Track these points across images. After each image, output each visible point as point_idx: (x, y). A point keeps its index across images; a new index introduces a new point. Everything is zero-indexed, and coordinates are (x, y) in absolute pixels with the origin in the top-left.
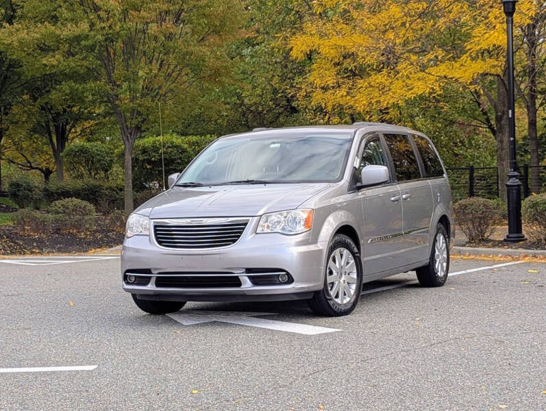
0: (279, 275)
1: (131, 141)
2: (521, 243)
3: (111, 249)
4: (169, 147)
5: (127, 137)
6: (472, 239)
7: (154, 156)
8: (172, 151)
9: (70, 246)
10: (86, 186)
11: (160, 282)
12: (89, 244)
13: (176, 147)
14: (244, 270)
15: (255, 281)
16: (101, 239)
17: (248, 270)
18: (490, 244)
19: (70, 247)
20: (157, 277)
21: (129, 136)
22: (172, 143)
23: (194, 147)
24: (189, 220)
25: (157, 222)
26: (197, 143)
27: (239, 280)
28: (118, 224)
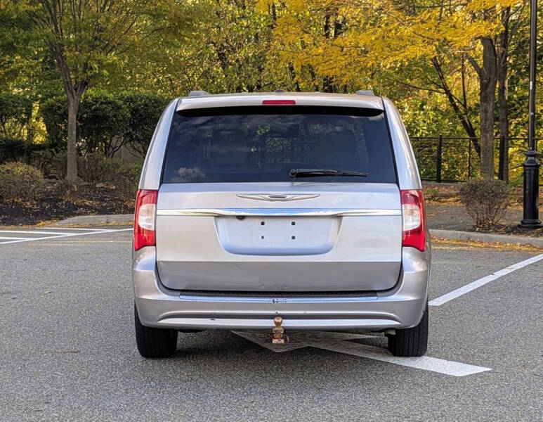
1: (76, 98)
2: (539, 229)
3: (62, 222)
4: (102, 103)
5: (72, 93)
6: (481, 224)
7: (87, 113)
8: (106, 108)
9: (16, 217)
10: (4, 143)
12: (36, 215)
13: (110, 103)
16: (50, 210)
18: (502, 230)
19: (16, 219)
21: (74, 91)
22: (106, 98)
23: (128, 103)
26: (131, 99)
28: (68, 192)
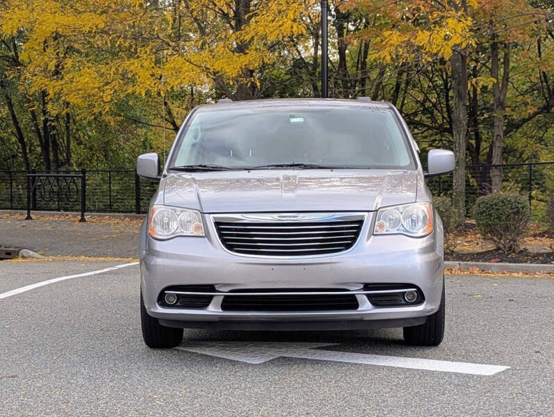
0: (404, 293)
11: (228, 304)
14: (362, 286)
15: (376, 301)
17: (367, 286)
20: (226, 296)
24: (276, 216)
25: (219, 218)
27: (355, 300)
